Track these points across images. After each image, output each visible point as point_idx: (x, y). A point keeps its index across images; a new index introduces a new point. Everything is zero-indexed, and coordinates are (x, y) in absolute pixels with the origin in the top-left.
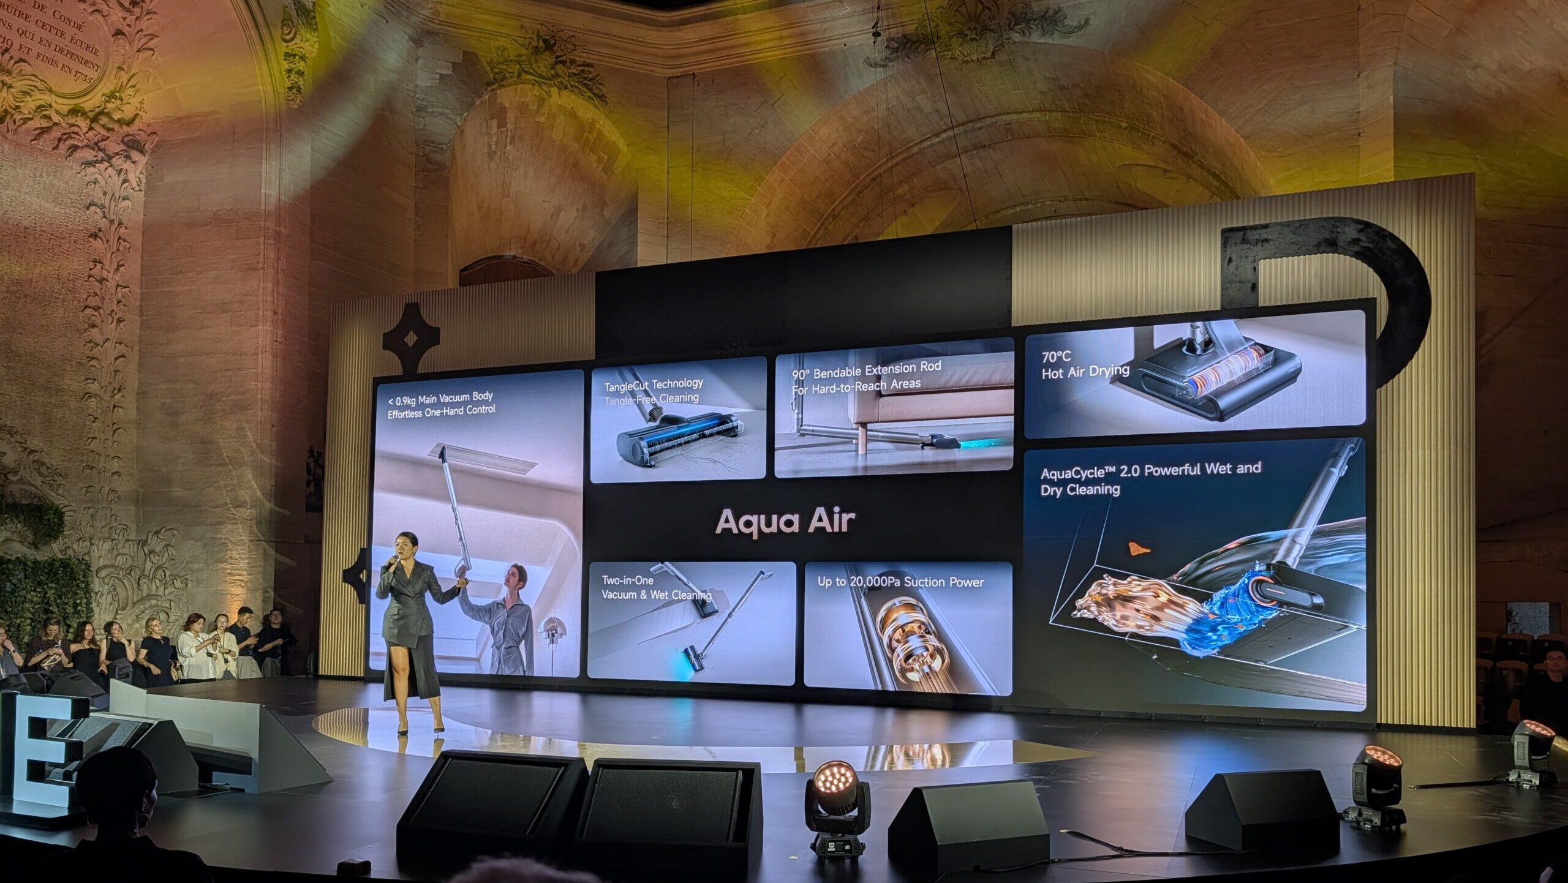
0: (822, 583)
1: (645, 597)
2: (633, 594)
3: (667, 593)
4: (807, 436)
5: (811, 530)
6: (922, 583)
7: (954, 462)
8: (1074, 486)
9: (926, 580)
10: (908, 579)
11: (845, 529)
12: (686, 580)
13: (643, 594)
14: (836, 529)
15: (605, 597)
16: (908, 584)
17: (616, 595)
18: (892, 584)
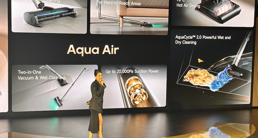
0: (107, 72)
1: (37, 79)
2: (32, 78)
3: (47, 77)
4: (102, 19)
5: (103, 53)
6: (140, 72)
7: (151, 32)
8: (184, 41)
9: (141, 71)
10: (136, 71)
11: (115, 53)
12: (55, 72)
13: (36, 78)
14: (112, 53)
15: (19, 79)
16: (136, 72)
17: (24, 78)
18: (131, 72)
